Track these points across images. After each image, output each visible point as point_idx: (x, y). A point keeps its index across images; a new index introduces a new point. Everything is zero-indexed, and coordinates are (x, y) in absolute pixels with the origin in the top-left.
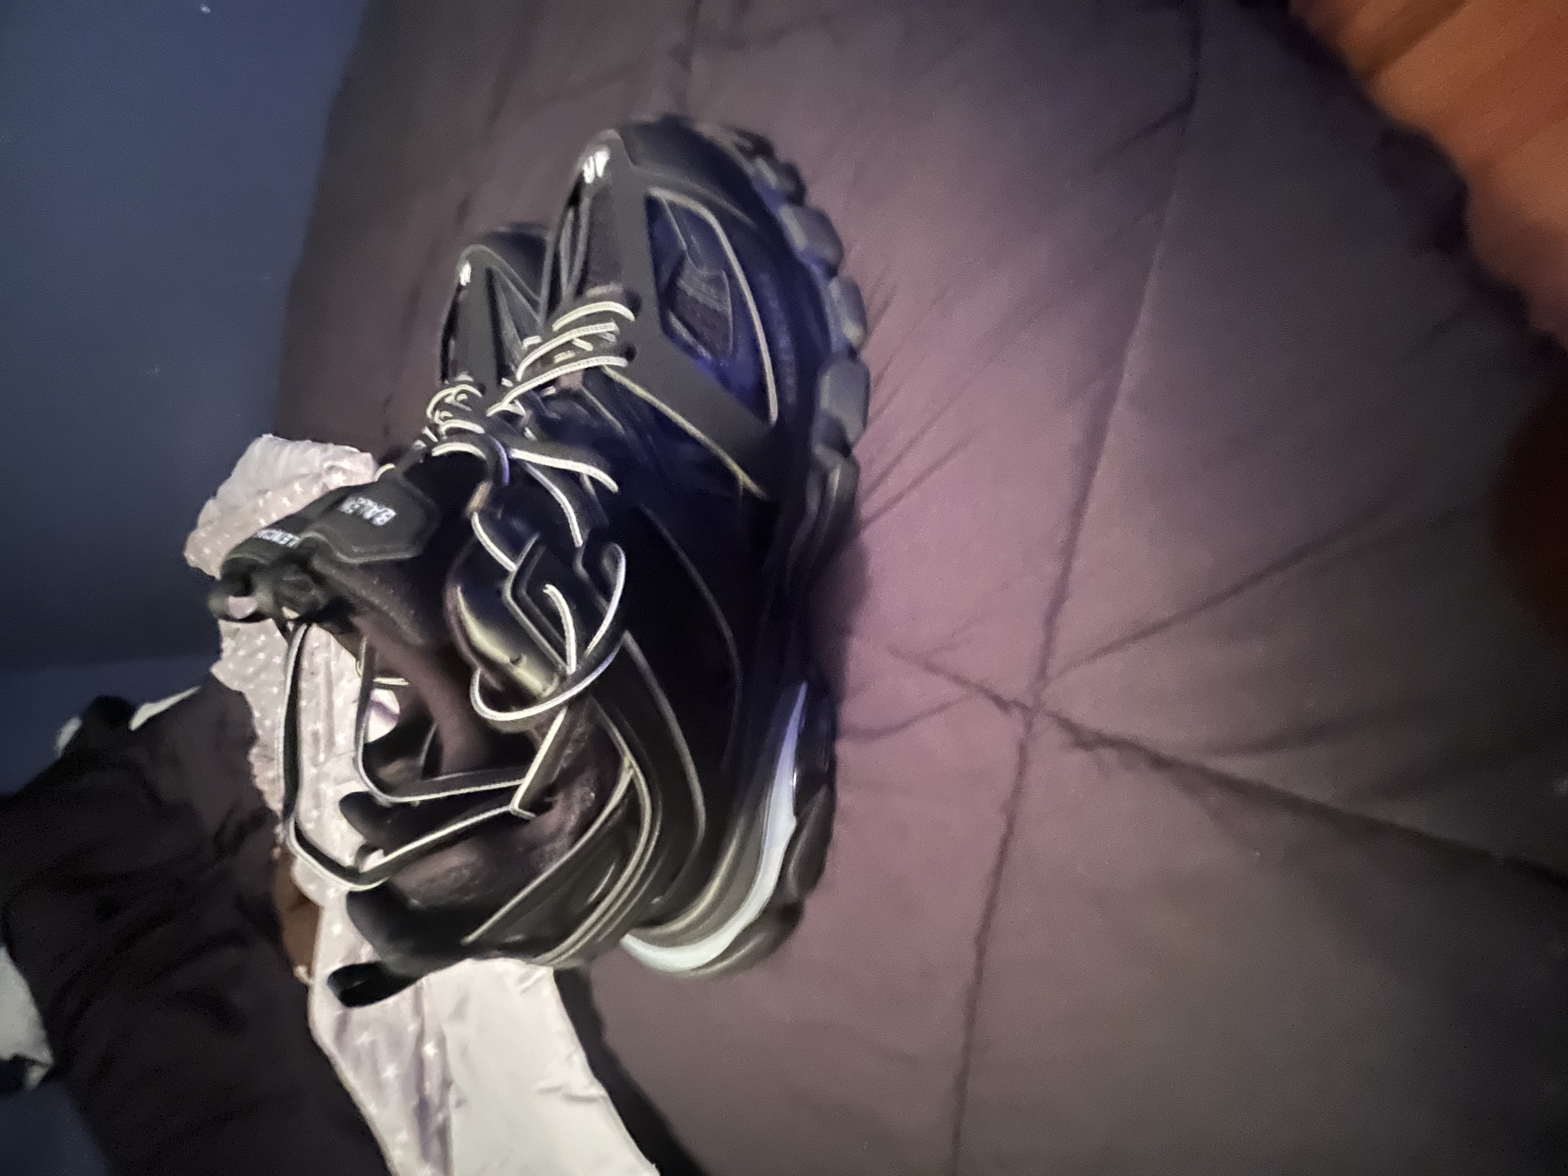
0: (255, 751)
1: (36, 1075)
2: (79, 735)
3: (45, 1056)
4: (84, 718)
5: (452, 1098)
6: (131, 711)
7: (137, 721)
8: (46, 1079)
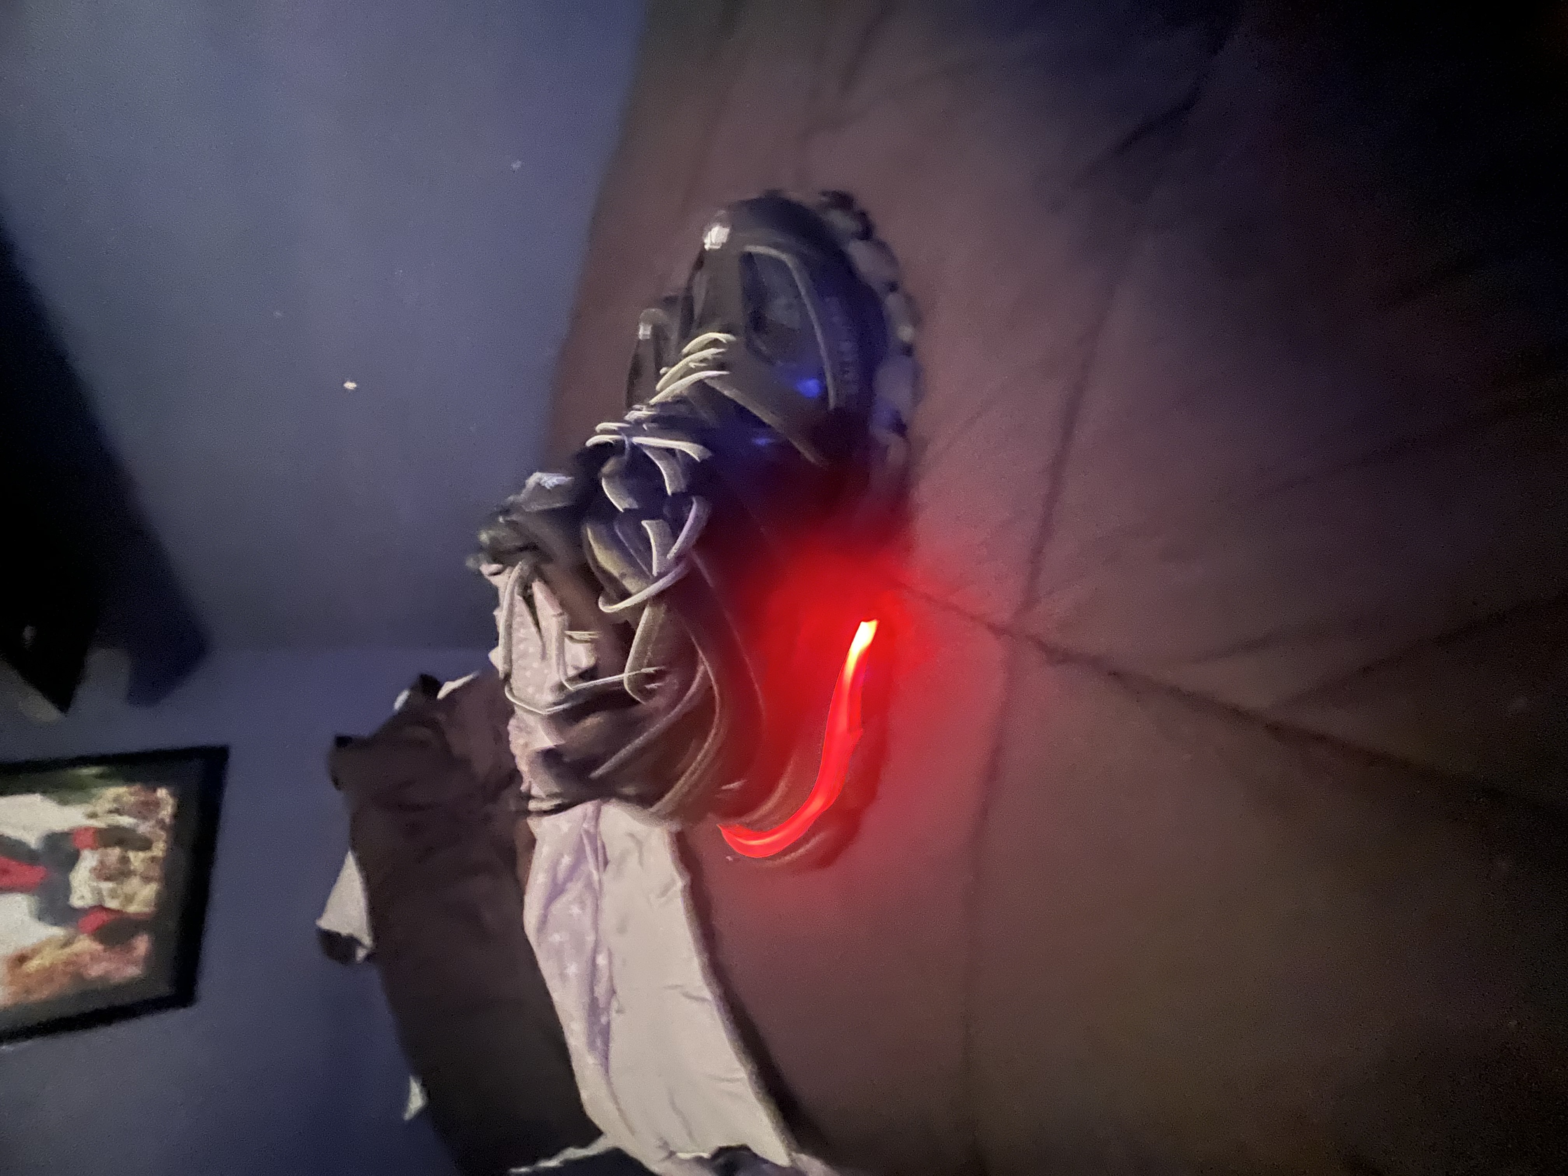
0: (512, 722)
1: (361, 954)
2: (407, 703)
3: (367, 940)
4: (412, 689)
5: (615, 1005)
6: (438, 686)
7: (441, 694)
8: (368, 957)
